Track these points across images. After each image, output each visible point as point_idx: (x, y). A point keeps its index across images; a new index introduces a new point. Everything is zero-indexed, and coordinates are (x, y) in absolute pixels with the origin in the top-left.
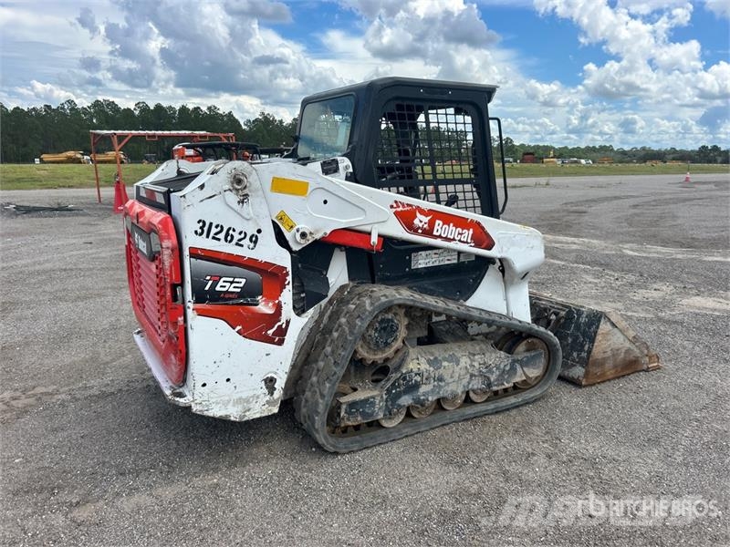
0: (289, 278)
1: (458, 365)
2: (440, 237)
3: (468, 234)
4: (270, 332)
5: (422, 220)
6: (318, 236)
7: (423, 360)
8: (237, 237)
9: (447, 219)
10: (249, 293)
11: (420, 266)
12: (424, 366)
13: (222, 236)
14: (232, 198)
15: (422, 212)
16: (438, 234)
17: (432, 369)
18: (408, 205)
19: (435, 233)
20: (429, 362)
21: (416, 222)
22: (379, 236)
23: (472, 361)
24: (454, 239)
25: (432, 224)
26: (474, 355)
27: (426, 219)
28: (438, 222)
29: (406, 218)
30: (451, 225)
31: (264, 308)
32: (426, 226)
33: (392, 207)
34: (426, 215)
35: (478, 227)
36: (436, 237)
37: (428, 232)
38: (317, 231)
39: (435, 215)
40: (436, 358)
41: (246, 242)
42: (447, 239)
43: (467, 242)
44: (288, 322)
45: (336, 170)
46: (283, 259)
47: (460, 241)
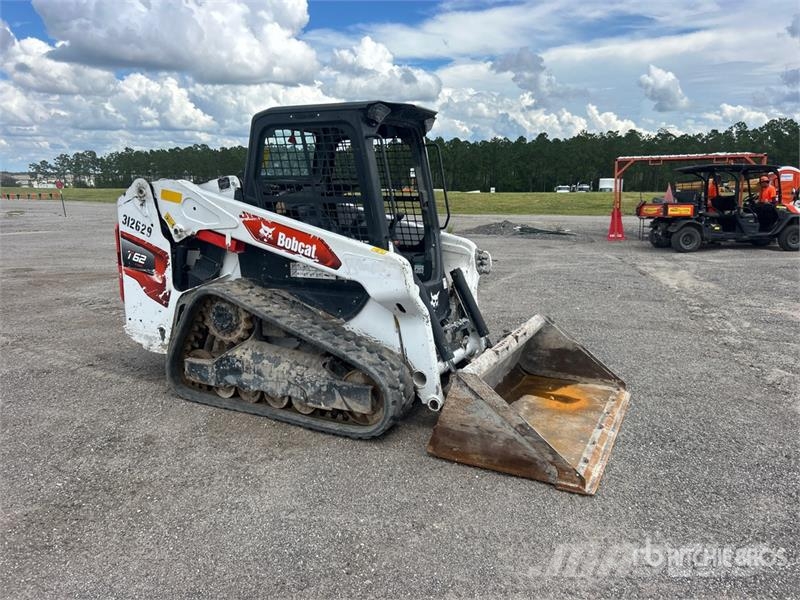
0: (170, 261)
1: (276, 366)
2: (284, 248)
3: (311, 250)
4: (161, 296)
5: (266, 231)
6: (189, 234)
7: (250, 352)
8: (142, 228)
9: (291, 233)
10: (149, 265)
11: (299, 276)
12: (247, 357)
13: (134, 226)
14: (137, 202)
15: (267, 224)
16: (282, 245)
17: (252, 361)
18: (254, 216)
19: (279, 244)
20: (254, 356)
21: (262, 231)
22: (232, 239)
23: (291, 368)
24: (297, 253)
25: (275, 235)
26: (298, 365)
27: (270, 231)
28: (281, 234)
29: (253, 226)
30: (294, 238)
31: (157, 278)
32: (270, 236)
33: (241, 216)
34: (271, 227)
35: (320, 243)
36: (281, 248)
37: (273, 242)
38: (189, 230)
39: (279, 228)
40: (262, 355)
41: (145, 231)
42: (290, 251)
43: (310, 257)
44: (170, 293)
45: (228, 186)
46: (166, 246)
47: (303, 255)
